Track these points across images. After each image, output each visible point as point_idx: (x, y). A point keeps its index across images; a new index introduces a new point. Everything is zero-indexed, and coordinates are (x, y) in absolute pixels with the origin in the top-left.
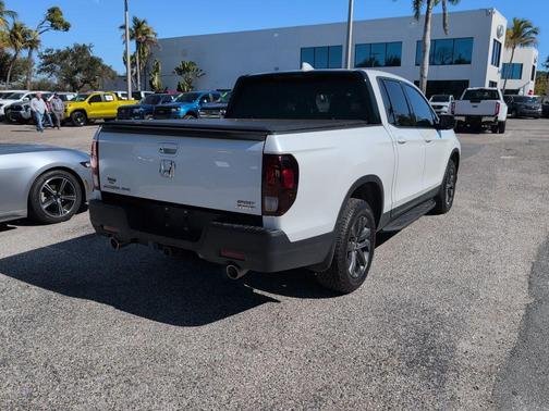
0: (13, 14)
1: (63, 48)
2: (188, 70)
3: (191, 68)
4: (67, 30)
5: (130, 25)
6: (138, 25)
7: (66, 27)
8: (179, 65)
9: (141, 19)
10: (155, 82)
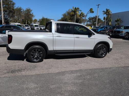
0: (81, 11)
1: (93, 17)
2: (118, 21)
3: (119, 20)
4: (93, 13)
5: (105, 11)
6: (107, 10)
7: (93, 12)
8: (116, 19)
9: (108, 9)
10: (110, 24)
